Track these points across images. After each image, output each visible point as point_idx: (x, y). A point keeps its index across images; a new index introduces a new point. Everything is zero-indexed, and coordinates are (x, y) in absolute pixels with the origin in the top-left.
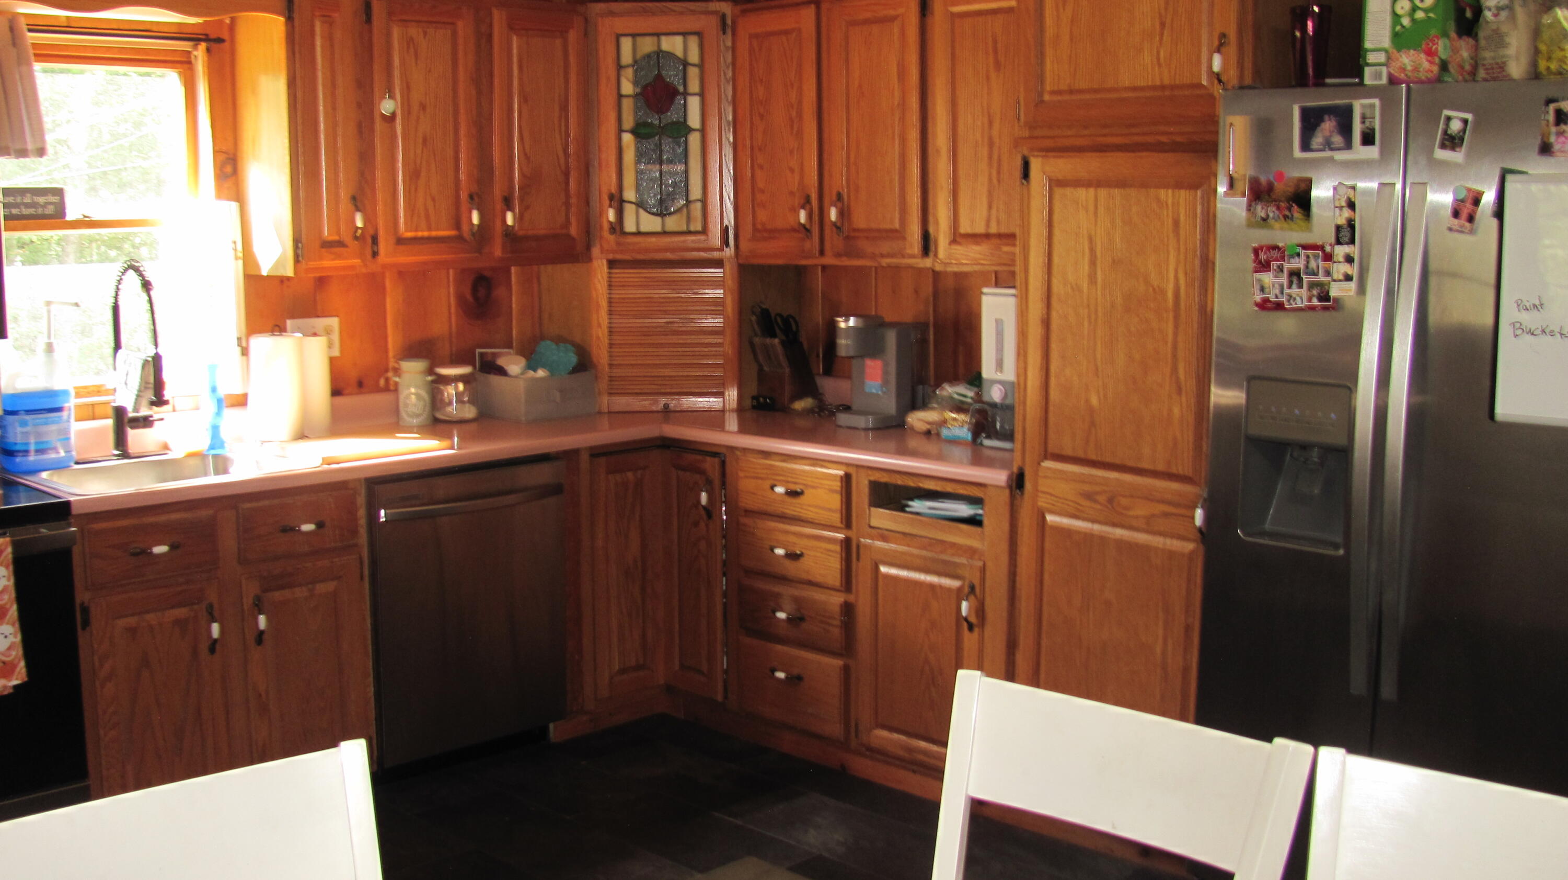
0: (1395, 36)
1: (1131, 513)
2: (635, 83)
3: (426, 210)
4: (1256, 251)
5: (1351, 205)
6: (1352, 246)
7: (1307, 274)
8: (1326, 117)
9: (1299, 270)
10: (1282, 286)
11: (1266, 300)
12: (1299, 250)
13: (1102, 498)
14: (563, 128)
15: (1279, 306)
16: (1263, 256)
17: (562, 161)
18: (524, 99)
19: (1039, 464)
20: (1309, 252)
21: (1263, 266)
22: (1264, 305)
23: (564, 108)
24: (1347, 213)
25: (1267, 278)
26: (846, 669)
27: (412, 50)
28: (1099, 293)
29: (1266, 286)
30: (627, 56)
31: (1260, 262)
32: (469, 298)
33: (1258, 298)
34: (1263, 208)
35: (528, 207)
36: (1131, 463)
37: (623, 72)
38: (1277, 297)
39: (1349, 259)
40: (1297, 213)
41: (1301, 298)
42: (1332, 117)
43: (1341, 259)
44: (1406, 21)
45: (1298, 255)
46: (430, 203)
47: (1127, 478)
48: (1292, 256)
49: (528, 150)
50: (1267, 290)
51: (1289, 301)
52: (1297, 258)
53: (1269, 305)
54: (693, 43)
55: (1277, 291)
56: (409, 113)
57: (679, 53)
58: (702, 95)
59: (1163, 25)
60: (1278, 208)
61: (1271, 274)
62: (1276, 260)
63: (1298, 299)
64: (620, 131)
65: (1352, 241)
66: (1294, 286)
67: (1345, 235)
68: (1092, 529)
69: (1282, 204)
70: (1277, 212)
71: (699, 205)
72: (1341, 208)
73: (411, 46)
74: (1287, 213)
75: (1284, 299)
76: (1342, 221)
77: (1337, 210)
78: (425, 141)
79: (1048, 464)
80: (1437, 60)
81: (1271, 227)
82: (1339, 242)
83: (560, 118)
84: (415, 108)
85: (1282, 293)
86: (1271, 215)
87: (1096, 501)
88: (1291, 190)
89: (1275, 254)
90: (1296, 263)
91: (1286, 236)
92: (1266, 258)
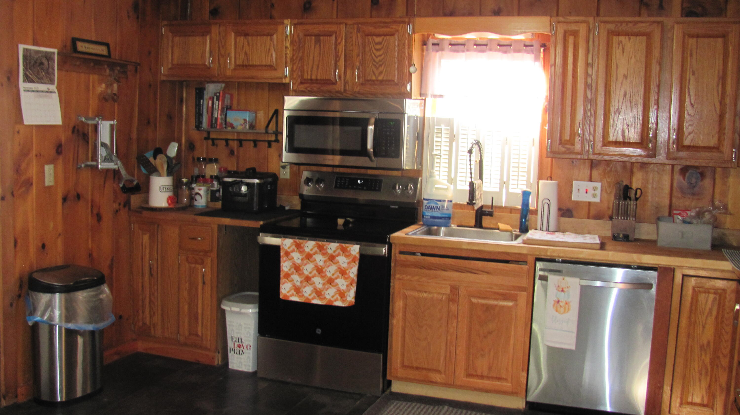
3: (623, 130)
14: (720, 89)
32: (684, 182)
46: (625, 126)
56: (617, 80)
73: (621, 45)
78: (625, 95)
84: (621, 77)
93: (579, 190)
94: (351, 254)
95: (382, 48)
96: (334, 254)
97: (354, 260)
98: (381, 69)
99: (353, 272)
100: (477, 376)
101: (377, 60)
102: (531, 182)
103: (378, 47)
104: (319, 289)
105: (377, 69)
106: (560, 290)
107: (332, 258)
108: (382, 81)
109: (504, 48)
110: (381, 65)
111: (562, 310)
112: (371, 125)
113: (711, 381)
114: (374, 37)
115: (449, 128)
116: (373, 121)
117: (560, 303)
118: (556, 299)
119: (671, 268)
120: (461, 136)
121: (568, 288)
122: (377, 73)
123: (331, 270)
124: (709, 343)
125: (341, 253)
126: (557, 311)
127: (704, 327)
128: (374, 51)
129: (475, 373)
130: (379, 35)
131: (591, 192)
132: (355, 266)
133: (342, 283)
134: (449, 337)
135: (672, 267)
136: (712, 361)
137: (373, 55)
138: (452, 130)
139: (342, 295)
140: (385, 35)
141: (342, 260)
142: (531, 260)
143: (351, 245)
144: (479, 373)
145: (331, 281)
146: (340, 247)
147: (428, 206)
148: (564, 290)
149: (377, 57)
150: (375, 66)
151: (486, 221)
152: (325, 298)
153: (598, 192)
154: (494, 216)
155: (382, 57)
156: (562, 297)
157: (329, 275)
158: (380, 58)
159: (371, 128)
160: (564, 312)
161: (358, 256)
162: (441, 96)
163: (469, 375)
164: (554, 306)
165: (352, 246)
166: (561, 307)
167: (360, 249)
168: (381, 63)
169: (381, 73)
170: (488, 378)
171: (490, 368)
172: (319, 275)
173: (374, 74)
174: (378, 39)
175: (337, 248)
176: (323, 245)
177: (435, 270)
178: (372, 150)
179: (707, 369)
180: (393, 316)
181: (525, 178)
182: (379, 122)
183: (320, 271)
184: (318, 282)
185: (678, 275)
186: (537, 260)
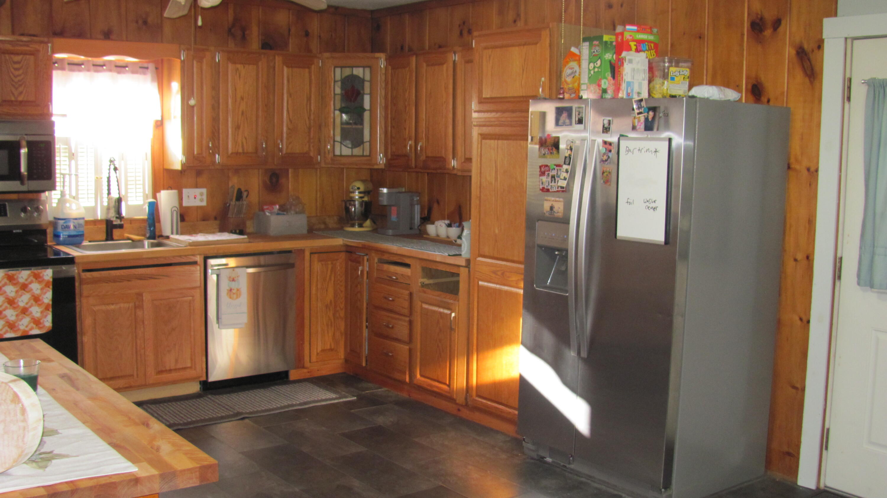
0: (589, 78)
1: (511, 279)
2: (342, 88)
3: (242, 143)
4: (540, 167)
5: (571, 149)
6: (569, 166)
7: (557, 177)
8: (564, 112)
9: (555, 175)
10: (549, 183)
11: (543, 188)
12: (555, 167)
13: (499, 273)
14: (308, 108)
15: (548, 190)
16: (543, 169)
17: (308, 122)
18: (290, 95)
19: (476, 259)
20: (558, 168)
21: (542, 174)
22: (543, 190)
23: (309, 99)
24: (569, 152)
25: (544, 178)
26: (410, 350)
27: (238, 74)
28: (499, 184)
29: (544, 182)
30: (338, 77)
31: (542, 172)
32: (268, 182)
33: (541, 187)
34: (544, 150)
35: (290, 143)
36: (510, 258)
37: (336, 84)
38: (547, 187)
39: (567, 171)
40: (555, 151)
41: (555, 187)
42: (566, 112)
43: (564, 171)
44: (592, 72)
45: (554, 169)
46: (244, 140)
47: (508, 264)
48: (552, 170)
49: (291, 117)
50: (544, 184)
51: (551, 188)
52: (554, 171)
53: (545, 190)
54: (367, 71)
55: (547, 184)
56: (236, 101)
57: (361, 76)
58: (371, 94)
59: (523, 70)
60: (549, 149)
61: (545, 177)
62: (547, 171)
63: (554, 188)
64: (335, 110)
65: (569, 164)
66: (553, 182)
67: (567, 160)
68: (496, 287)
69: (550, 148)
70: (548, 152)
71: (368, 144)
72: (568, 149)
73: (238, 72)
74: (551, 151)
75: (549, 187)
76: (567, 155)
77: (566, 150)
78: (243, 113)
79: (480, 259)
80: (601, 89)
81: (546, 157)
82: (565, 163)
83: (307, 104)
84: (238, 99)
85: (549, 185)
86: (546, 153)
87: (497, 275)
88: (552, 142)
89: (547, 168)
90: (554, 173)
91: (551, 161)
92: (544, 170)
93: (188, 196)
94: (43, 280)
95: (22, 67)
96: (26, 282)
97: (47, 285)
98: (21, 89)
99: (48, 297)
100: (166, 371)
101: (16, 80)
102: (147, 192)
103: (16, 66)
104: (12, 321)
105: (17, 89)
106: (231, 280)
107: (24, 287)
108: (21, 102)
109: (119, 69)
110: (20, 85)
111: (235, 296)
112: (24, 148)
113: (334, 330)
114: (12, 56)
115: (67, 147)
116: (24, 143)
117: (233, 291)
118: (229, 288)
119: (301, 250)
120: (79, 154)
121: (238, 277)
122: (16, 93)
123: (24, 300)
124: (331, 302)
125: (34, 280)
126: (230, 298)
127: (327, 290)
128: (12, 70)
129: (164, 369)
130: (17, 54)
131: (199, 197)
132: (49, 291)
133: (36, 311)
134: (138, 342)
135: (303, 248)
136: (334, 315)
137: (11, 75)
138: (70, 149)
139: (37, 322)
140: (25, 54)
141: (36, 287)
142: (199, 259)
143: (43, 270)
144: (168, 368)
145: (24, 311)
146: (32, 274)
147: (65, 226)
148: (235, 279)
149: (16, 77)
150: (13, 85)
151: (116, 233)
152: (19, 329)
153: (205, 197)
154: (124, 228)
155: (22, 76)
156: (234, 285)
157: (22, 304)
158: (19, 78)
159: (24, 151)
160: (237, 298)
161: (51, 280)
162: (65, 116)
163: (160, 372)
164: (228, 294)
165: (45, 272)
166: (234, 294)
167: (54, 273)
168: (20, 83)
169: (21, 93)
170: (176, 370)
171: (177, 361)
172: (11, 307)
173: (13, 94)
174: (17, 58)
175: (29, 276)
176: (13, 275)
177: (120, 282)
178: (26, 173)
179: (332, 322)
180: (83, 334)
181: (141, 190)
182: (31, 145)
183: (11, 302)
184: (10, 314)
185: (307, 254)
186: (206, 259)
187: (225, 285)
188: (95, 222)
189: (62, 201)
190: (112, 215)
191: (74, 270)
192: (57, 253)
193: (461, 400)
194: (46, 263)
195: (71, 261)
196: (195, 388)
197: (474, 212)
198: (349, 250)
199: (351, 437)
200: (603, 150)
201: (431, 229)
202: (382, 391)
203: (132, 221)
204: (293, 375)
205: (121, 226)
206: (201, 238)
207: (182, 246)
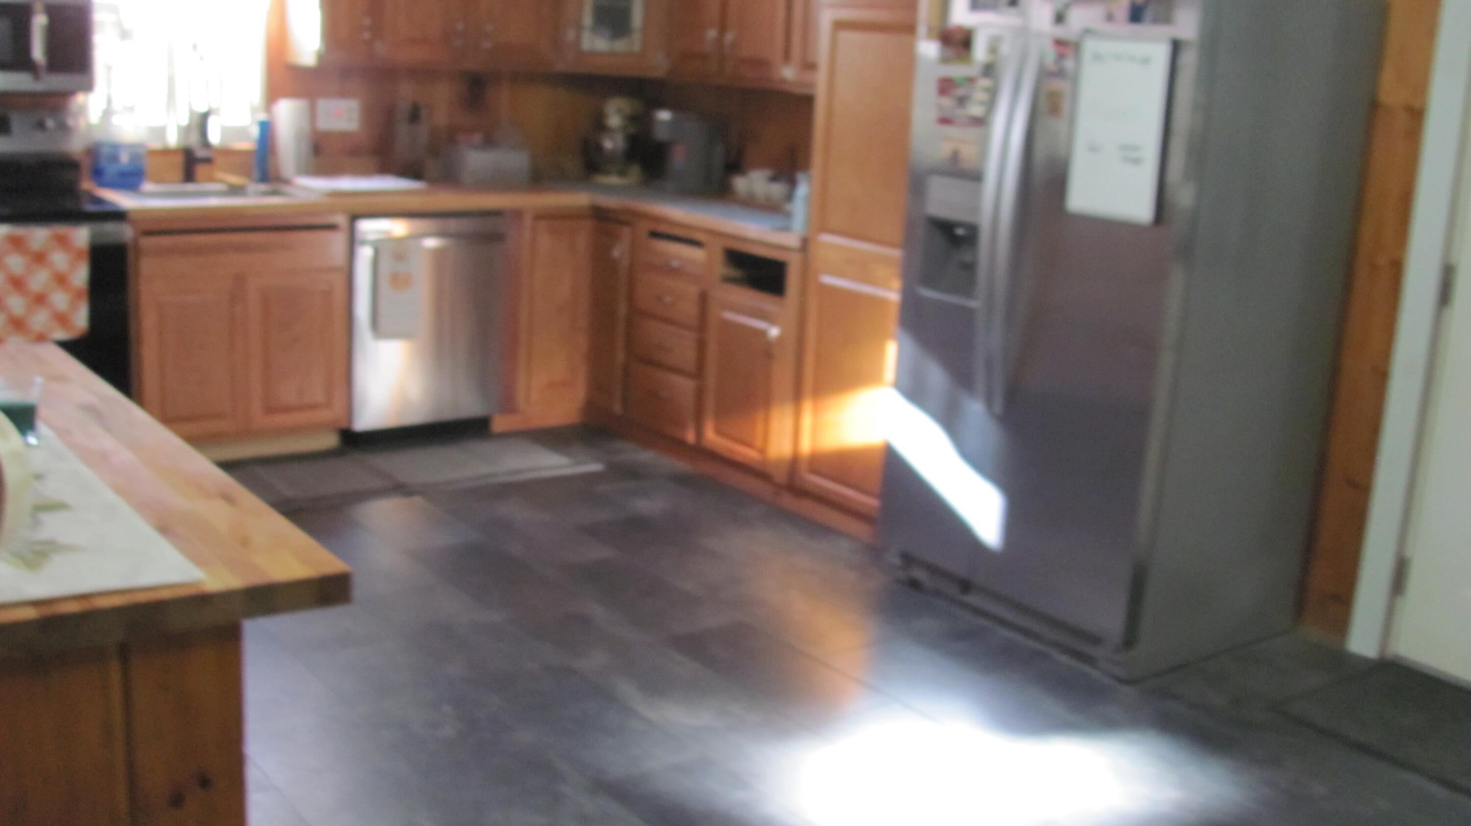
1: (876, 275)
3: (423, 23)
4: (941, 81)
5: (995, 52)
6: (989, 81)
7: (968, 99)
9: (963, 96)
10: (952, 108)
11: (942, 118)
12: (965, 82)
13: (857, 263)
15: (950, 122)
16: (943, 85)
19: (817, 236)
20: (971, 84)
21: (943, 93)
22: (942, 121)
24: (990, 57)
25: (946, 101)
26: (698, 388)
29: (943, 107)
31: (943, 90)
32: (466, 94)
33: (938, 116)
34: (947, 51)
38: (949, 115)
39: (985, 90)
40: (965, 54)
43: (980, 88)
45: (963, 85)
47: (872, 249)
48: (959, 86)
50: (943, 110)
51: (955, 118)
52: (963, 88)
53: (945, 121)
60: (954, 50)
61: (948, 98)
62: (951, 88)
66: (960, 107)
67: (987, 71)
68: (850, 287)
69: (956, 47)
70: (953, 54)
71: (639, 32)
72: (987, 52)
74: (959, 53)
76: (985, 61)
79: (822, 236)
81: (951, 65)
82: (983, 76)
85: (952, 112)
86: (951, 56)
87: (853, 265)
88: (961, 36)
89: (951, 84)
90: (960, 92)
91: (957, 71)
92: (946, 86)
93: (328, 113)
94: (73, 247)
96: (44, 250)
97: (79, 257)
99: (81, 275)
100: (282, 409)
104: (19, 315)
106: (398, 258)
107: (40, 258)
111: (402, 286)
112: (40, 15)
113: (571, 350)
117: (399, 276)
118: (393, 272)
119: (518, 211)
120: (136, 31)
121: (408, 252)
123: (39, 280)
124: (566, 302)
125: (57, 245)
126: (396, 288)
127: (560, 282)
129: (277, 406)
131: (344, 115)
132: (83, 266)
133: (60, 300)
134: (236, 358)
135: (521, 209)
136: (570, 324)
138: (121, 22)
139: (62, 319)
141: (59, 259)
142: (341, 220)
143: (73, 229)
144: (285, 404)
145: (40, 300)
146: (54, 236)
147: (113, 156)
148: (403, 257)
151: (201, 170)
152: (31, 330)
153: (356, 116)
154: (214, 163)
156: (401, 267)
157: (35, 288)
159: (39, 21)
160: (407, 289)
163: (270, 410)
164: (390, 281)
165: (75, 231)
166: (401, 281)
167: (93, 236)
170: (299, 408)
171: (300, 392)
172: (17, 292)
175: (49, 239)
177: (206, 255)
178: (42, 61)
179: (566, 337)
180: (140, 342)
182: (52, 12)
183: (17, 283)
184: (16, 304)
185: (528, 221)
186: (354, 218)
187: (386, 266)
188: (166, 152)
189: (107, 113)
190: (194, 140)
191: (126, 232)
192: (99, 201)
193: (780, 477)
194: (77, 217)
195: (119, 216)
196: (330, 441)
197: (817, 157)
198: (599, 215)
199: (593, 531)
200: (1050, 54)
201: (741, 184)
202: (645, 456)
203: (226, 152)
204: (499, 424)
205: (208, 161)
206: (346, 184)
207: (313, 198)
